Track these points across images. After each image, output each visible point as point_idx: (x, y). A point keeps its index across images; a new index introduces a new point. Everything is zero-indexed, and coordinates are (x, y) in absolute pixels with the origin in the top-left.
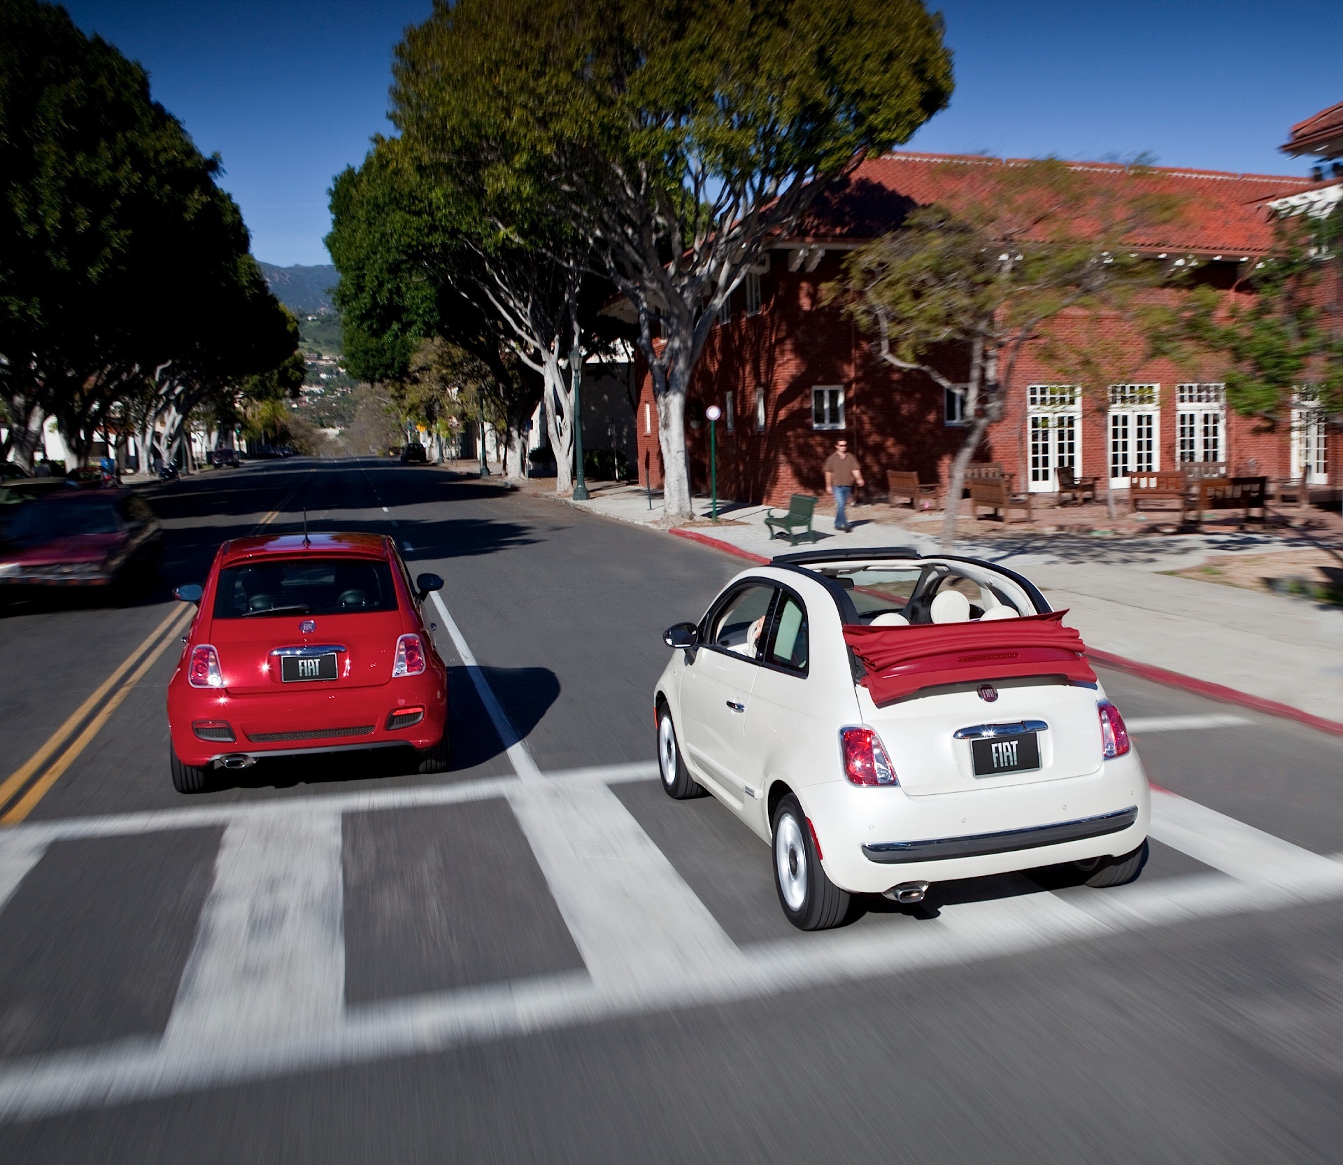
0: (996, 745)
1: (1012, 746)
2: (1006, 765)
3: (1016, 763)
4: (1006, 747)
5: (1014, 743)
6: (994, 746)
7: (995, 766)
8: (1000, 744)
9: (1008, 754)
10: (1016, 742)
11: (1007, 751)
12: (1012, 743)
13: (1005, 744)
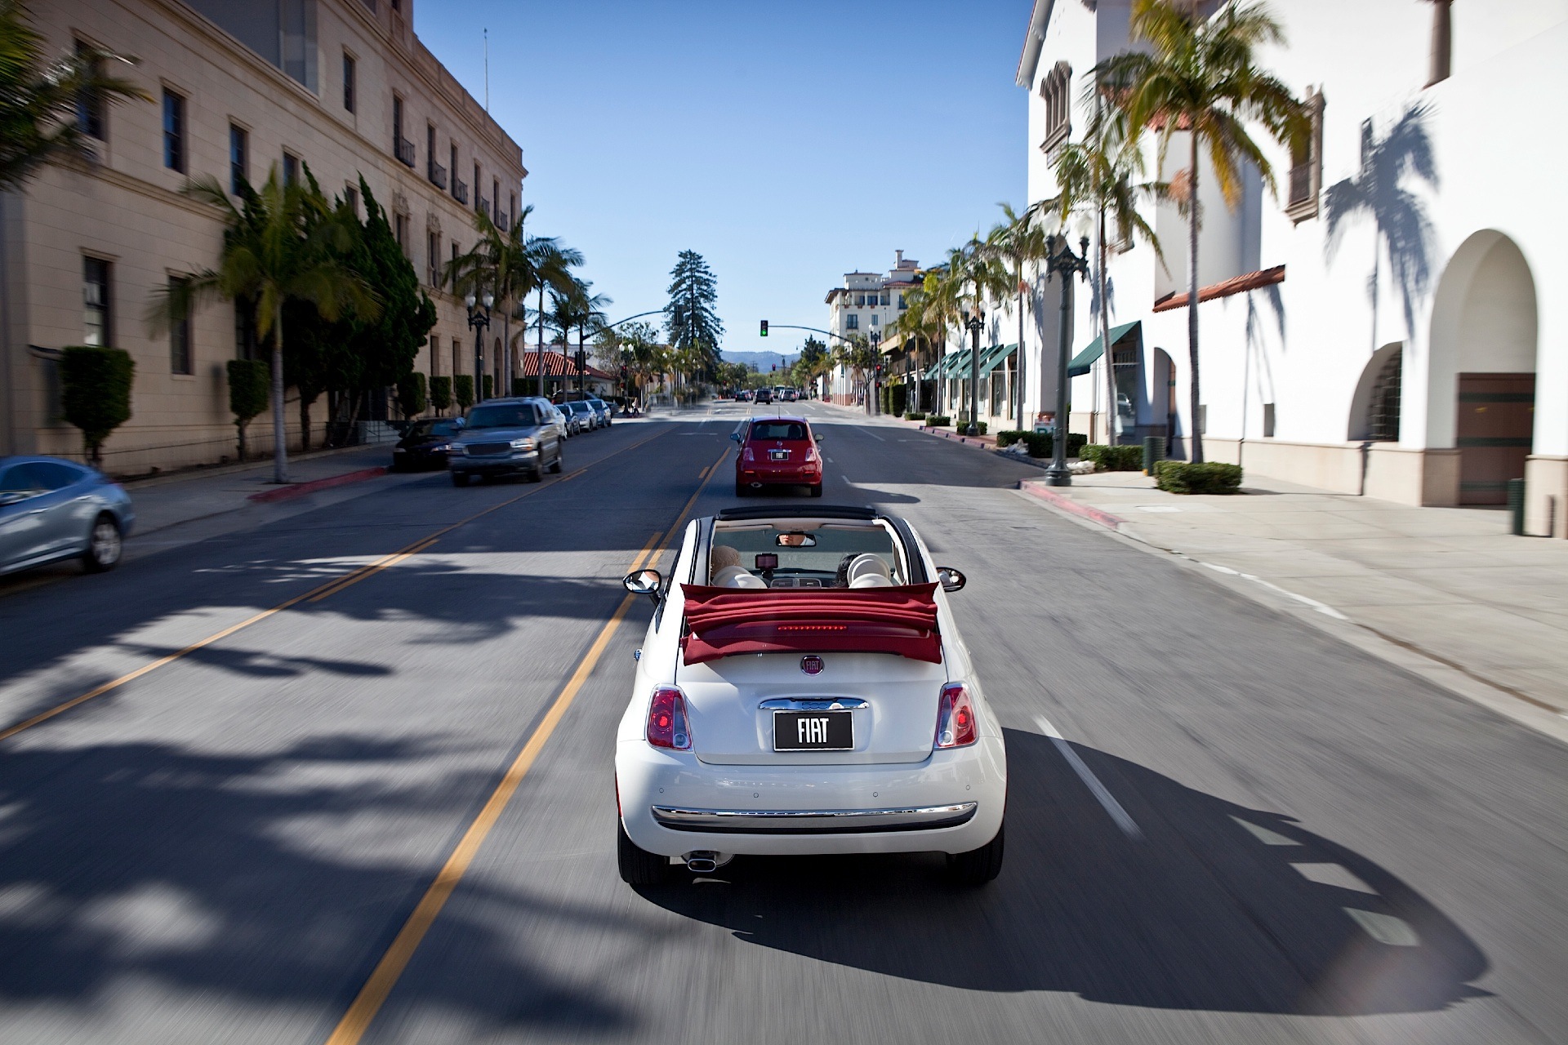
0: (803, 720)
1: (821, 723)
2: (814, 741)
3: (825, 741)
4: (815, 723)
5: (824, 721)
6: (800, 721)
7: (801, 741)
8: (808, 720)
9: (816, 730)
10: (827, 720)
11: (816, 727)
12: (821, 720)
13: (813, 720)
